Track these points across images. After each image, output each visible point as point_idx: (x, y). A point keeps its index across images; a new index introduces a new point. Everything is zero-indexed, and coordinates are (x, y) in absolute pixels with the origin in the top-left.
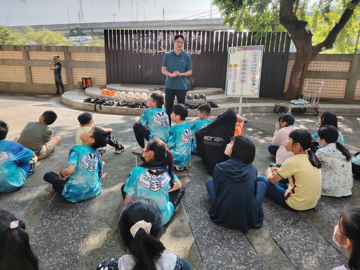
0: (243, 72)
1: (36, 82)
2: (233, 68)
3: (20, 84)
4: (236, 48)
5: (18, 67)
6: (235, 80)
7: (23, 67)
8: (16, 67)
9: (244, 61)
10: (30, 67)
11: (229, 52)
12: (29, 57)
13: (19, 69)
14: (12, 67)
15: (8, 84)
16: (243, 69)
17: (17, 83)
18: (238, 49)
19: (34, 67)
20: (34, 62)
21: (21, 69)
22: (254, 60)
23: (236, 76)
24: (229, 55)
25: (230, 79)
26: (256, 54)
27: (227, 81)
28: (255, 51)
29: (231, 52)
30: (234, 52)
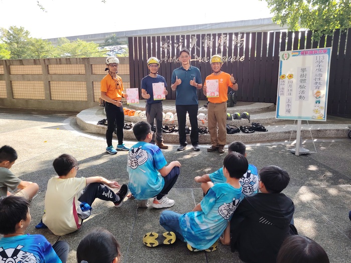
0: (302, 84)
1: (54, 99)
2: (286, 80)
3: (39, 101)
4: (290, 52)
5: (38, 82)
6: (290, 96)
7: (42, 82)
8: (36, 82)
9: (303, 70)
10: (49, 81)
11: (281, 59)
12: (48, 70)
13: (38, 85)
14: (32, 82)
15: (27, 101)
16: (302, 81)
17: (36, 100)
18: (294, 54)
19: (53, 82)
20: (53, 76)
21: (40, 85)
22: (318, 68)
23: (291, 90)
24: (281, 61)
25: (283, 94)
26: (321, 60)
27: (279, 97)
28: (318, 56)
29: (283, 58)
30: (288, 57)
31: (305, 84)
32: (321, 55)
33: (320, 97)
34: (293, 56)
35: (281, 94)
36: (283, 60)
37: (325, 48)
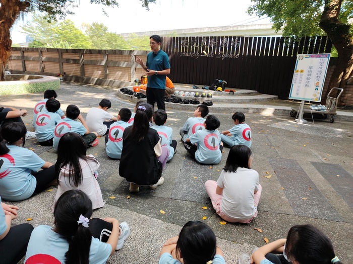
2: (299, 73)
3: (100, 80)
4: (305, 55)
6: (300, 84)
9: (311, 67)
10: (108, 66)
12: (108, 58)
15: (93, 79)
16: (308, 75)
21: (102, 68)
22: (320, 67)
23: (301, 80)
25: (296, 83)
28: (322, 59)
30: (302, 59)
31: (310, 77)
34: (306, 58)
36: (299, 60)
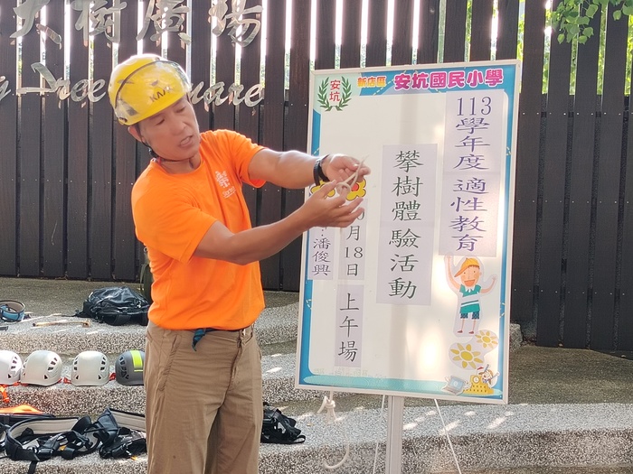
0: (403, 226)
4: (352, 75)
6: (352, 282)
9: (407, 159)
11: (314, 104)
16: (400, 210)
18: (369, 84)
22: (467, 151)
23: (359, 252)
24: (317, 116)
25: (326, 270)
26: (478, 115)
27: (309, 284)
28: (467, 95)
29: (323, 99)
30: (346, 98)
31: (415, 227)
32: (479, 94)
33: (478, 289)
34: (365, 92)
35: (317, 270)
36: (322, 111)
37: (493, 61)
